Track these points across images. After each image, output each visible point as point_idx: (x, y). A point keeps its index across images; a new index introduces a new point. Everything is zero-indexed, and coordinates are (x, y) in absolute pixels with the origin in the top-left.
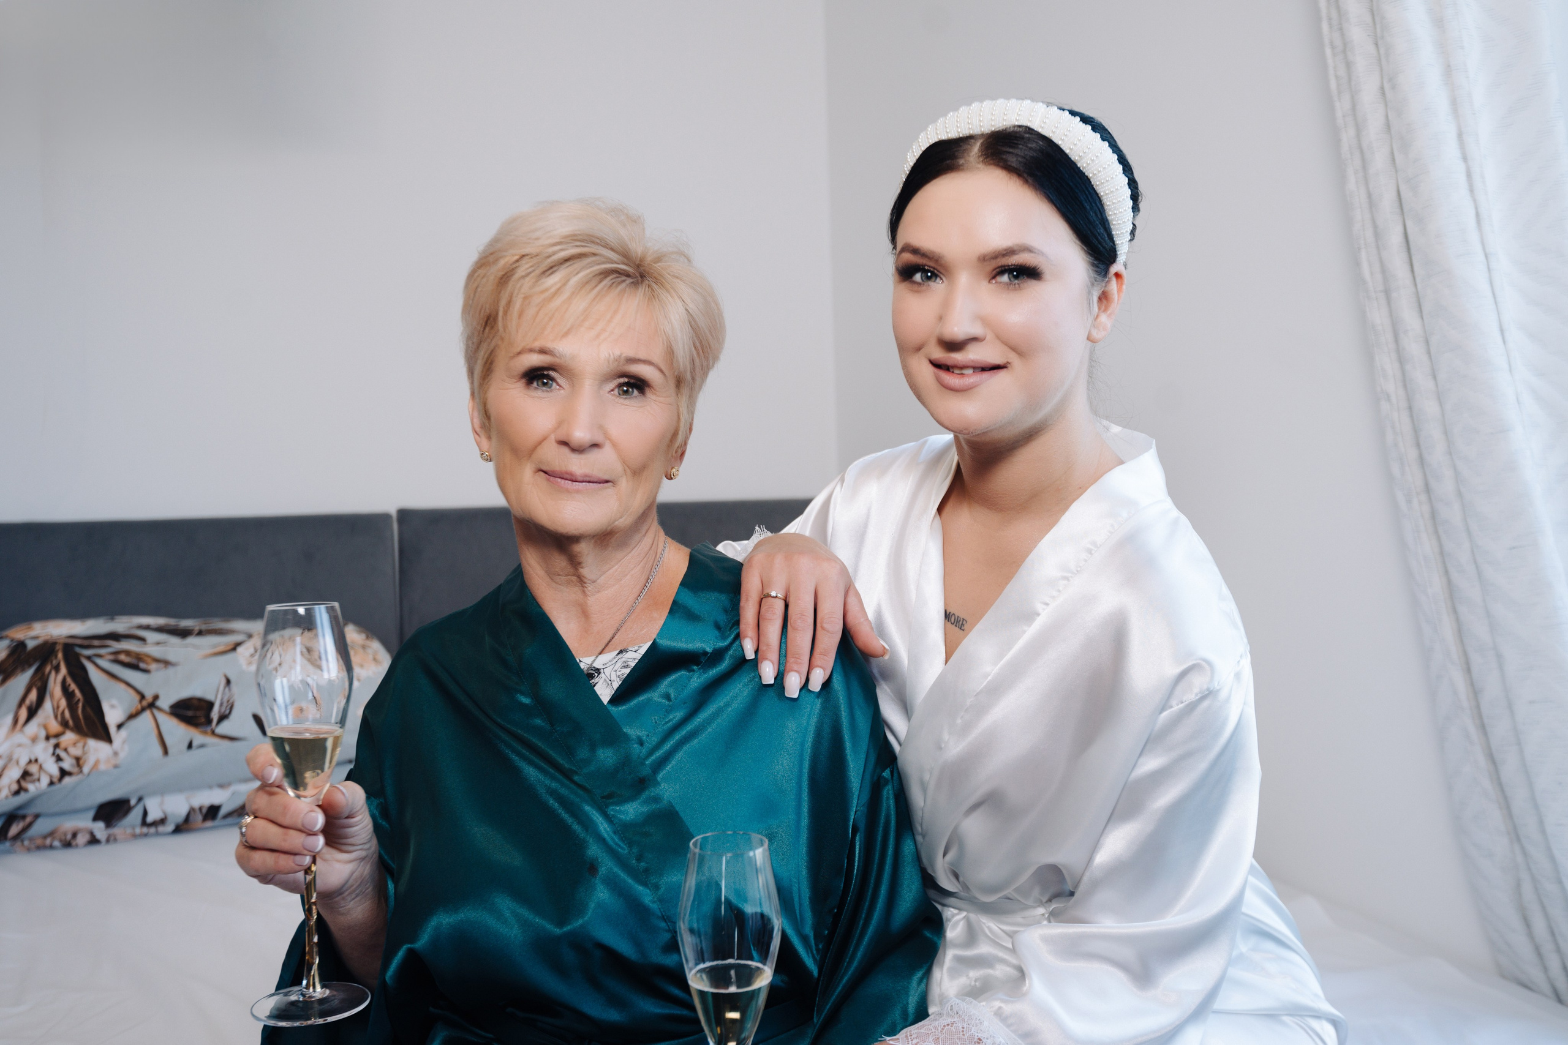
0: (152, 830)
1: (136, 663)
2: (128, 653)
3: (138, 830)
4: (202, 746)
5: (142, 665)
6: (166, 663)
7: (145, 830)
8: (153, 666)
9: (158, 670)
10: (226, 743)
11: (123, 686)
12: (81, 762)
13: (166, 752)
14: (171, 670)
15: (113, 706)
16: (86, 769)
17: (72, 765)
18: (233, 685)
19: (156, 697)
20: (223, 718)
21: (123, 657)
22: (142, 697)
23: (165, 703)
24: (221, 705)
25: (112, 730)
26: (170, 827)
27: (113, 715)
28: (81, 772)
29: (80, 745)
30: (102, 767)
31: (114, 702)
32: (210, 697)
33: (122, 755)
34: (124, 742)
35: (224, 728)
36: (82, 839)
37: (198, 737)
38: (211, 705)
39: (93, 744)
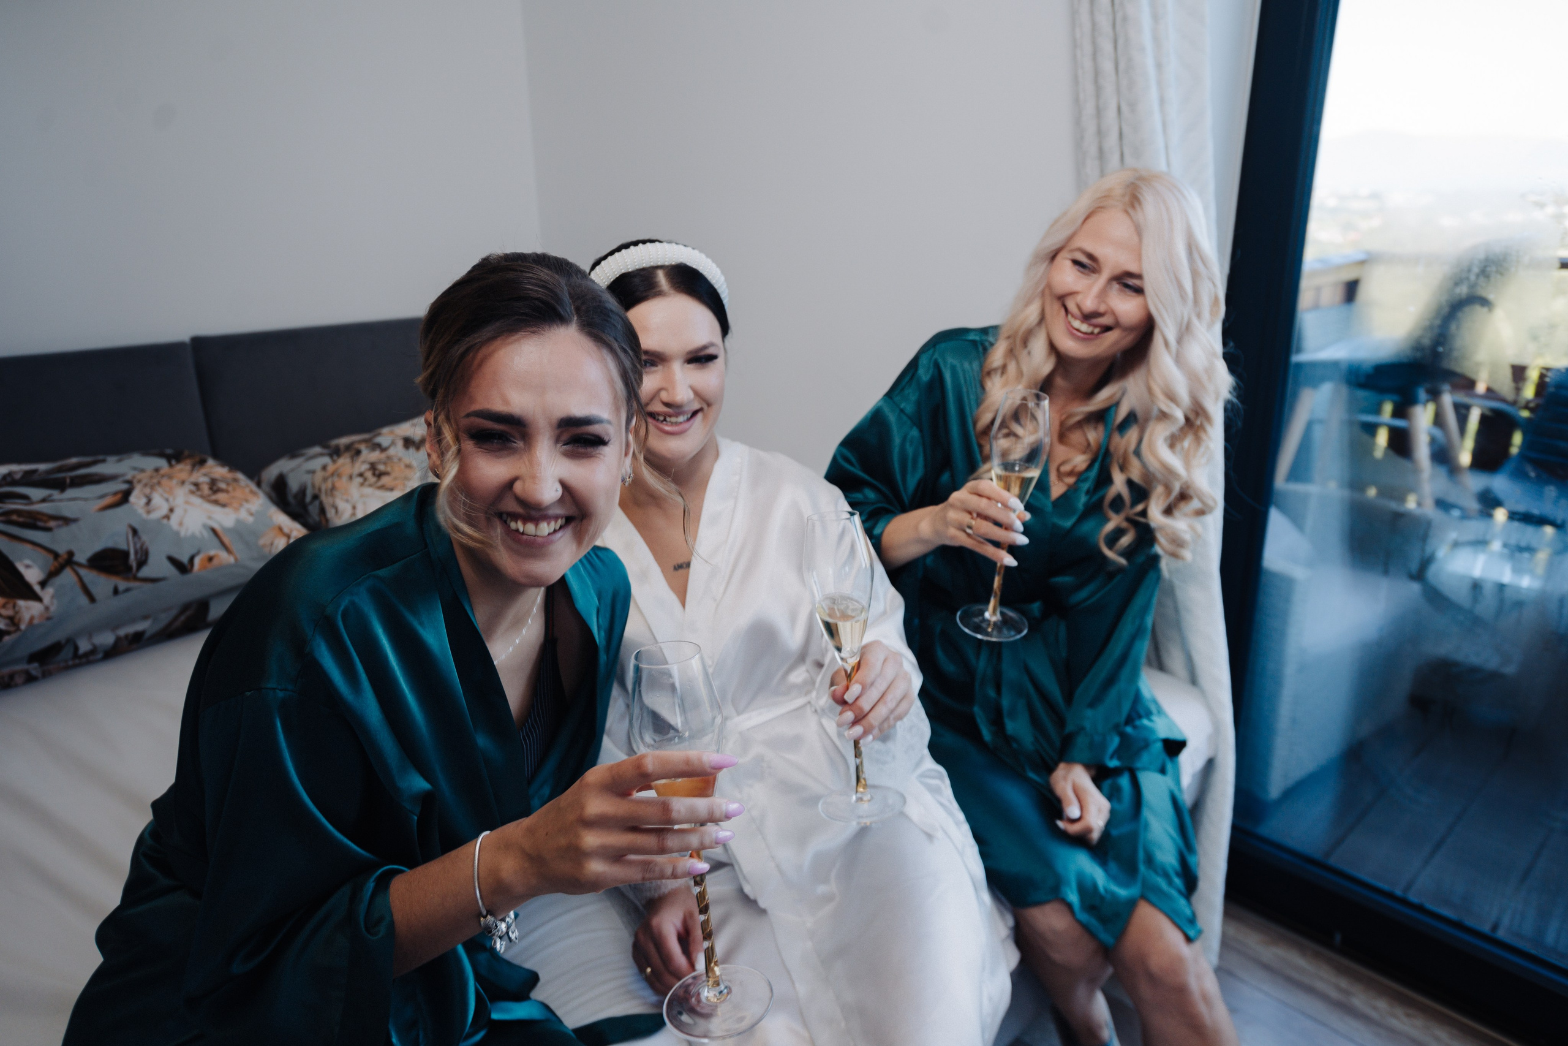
0: (84, 660)
1: (34, 521)
2: (18, 512)
3: (70, 663)
4: (127, 590)
5: (40, 524)
6: (66, 521)
7: (77, 661)
8: (52, 524)
9: (59, 526)
10: (148, 586)
11: (28, 547)
12: (16, 621)
13: (92, 599)
14: (73, 527)
15: (28, 567)
16: (23, 627)
17: (7, 625)
18: (140, 533)
19: (71, 554)
20: (142, 563)
21: (14, 517)
22: (56, 555)
23: (81, 557)
24: (136, 553)
25: (37, 588)
26: (100, 656)
27: (32, 575)
28: (18, 629)
29: (10, 606)
30: (36, 621)
31: (28, 562)
32: (123, 546)
33: (53, 609)
34: (53, 597)
35: (145, 572)
36: (19, 679)
37: (122, 585)
38: (125, 554)
39: (21, 603)
